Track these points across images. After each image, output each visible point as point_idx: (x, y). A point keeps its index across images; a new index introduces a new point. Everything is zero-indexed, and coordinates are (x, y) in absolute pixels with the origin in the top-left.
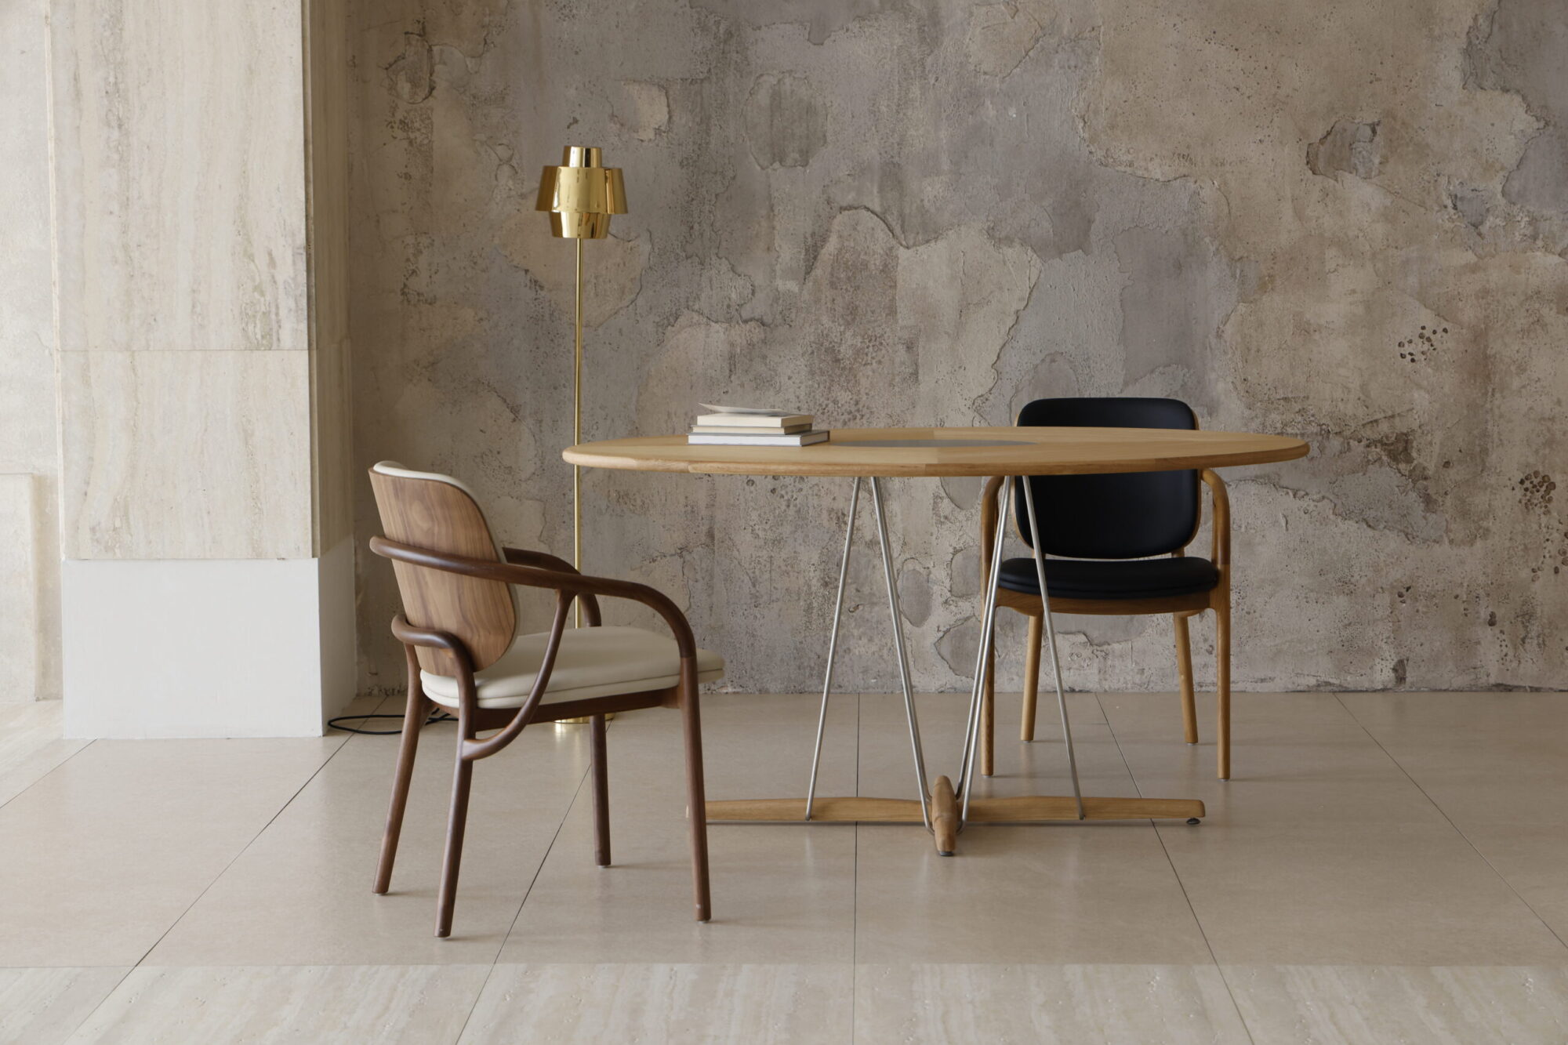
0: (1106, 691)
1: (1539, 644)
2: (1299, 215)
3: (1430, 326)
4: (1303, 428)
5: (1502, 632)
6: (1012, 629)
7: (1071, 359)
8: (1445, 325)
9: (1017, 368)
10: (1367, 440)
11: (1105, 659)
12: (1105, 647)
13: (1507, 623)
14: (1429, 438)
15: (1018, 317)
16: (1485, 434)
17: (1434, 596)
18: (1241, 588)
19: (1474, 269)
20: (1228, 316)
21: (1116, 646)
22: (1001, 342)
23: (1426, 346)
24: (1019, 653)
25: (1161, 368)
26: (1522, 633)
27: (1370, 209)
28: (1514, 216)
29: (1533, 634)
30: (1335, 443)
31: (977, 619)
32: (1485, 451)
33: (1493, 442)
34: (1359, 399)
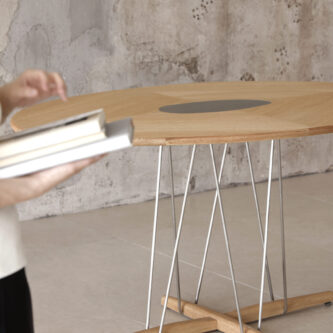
0: (64, 214)
4: (152, 59)
5: (233, 156)
7: (45, 28)
9: (19, 35)
10: (179, 62)
11: (63, 196)
12: (63, 189)
14: (205, 59)
15: (19, 5)
16: (227, 55)
21: (68, 188)
22: (10, 20)
23: (204, 11)
25: (88, 30)
26: (241, 157)
30: (165, 66)
32: (227, 64)
33: (230, 59)
34: (176, 41)
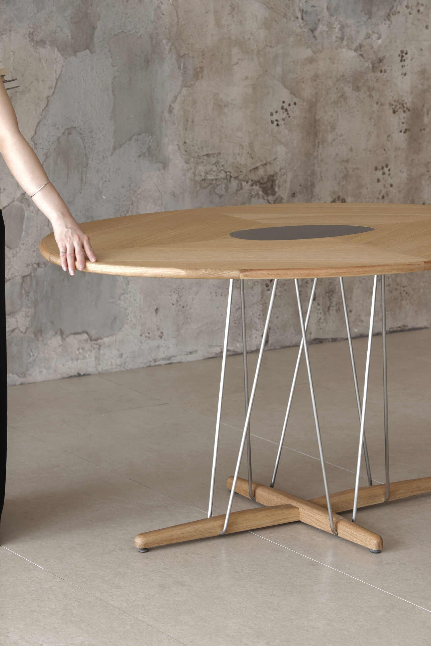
0: (99, 373)
1: (336, 310)
2: (218, 24)
3: (287, 101)
4: (217, 175)
5: (319, 304)
6: (41, 335)
7: (81, 132)
8: (295, 100)
9: (46, 140)
10: (252, 181)
11: (99, 349)
12: (99, 341)
13: (321, 298)
14: (285, 177)
15: (48, 101)
16: (313, 174)
17: (285, 284)
18: (179, 290)
19: (311, 60)
20: (176, 97)
21: (106, 340)
22: (37, 121)
23: (285, 115)
24: (46, 352)
25: (136, 137)
26: (328, 304)
27: (257, 19)
28: (332, 24)
29: (334, 303)
30: (234, 184)
31: (19, 330)
32: (313, 185)
33: (317, 178)
34: (248, 153)
